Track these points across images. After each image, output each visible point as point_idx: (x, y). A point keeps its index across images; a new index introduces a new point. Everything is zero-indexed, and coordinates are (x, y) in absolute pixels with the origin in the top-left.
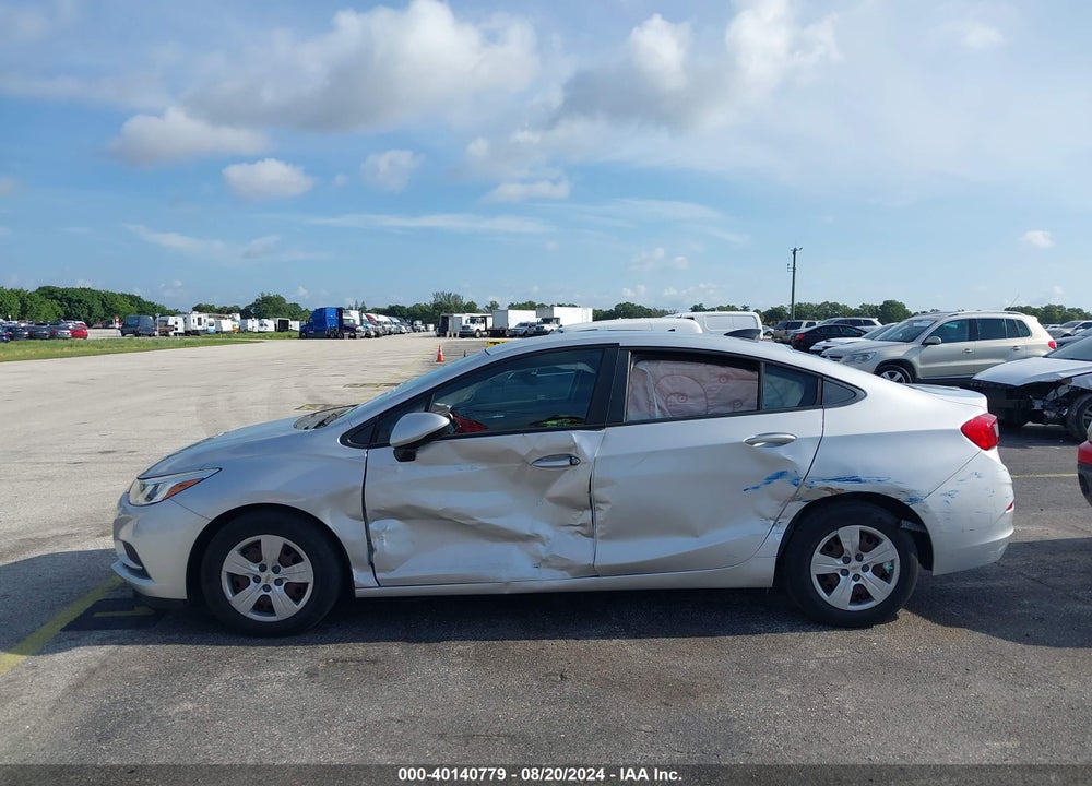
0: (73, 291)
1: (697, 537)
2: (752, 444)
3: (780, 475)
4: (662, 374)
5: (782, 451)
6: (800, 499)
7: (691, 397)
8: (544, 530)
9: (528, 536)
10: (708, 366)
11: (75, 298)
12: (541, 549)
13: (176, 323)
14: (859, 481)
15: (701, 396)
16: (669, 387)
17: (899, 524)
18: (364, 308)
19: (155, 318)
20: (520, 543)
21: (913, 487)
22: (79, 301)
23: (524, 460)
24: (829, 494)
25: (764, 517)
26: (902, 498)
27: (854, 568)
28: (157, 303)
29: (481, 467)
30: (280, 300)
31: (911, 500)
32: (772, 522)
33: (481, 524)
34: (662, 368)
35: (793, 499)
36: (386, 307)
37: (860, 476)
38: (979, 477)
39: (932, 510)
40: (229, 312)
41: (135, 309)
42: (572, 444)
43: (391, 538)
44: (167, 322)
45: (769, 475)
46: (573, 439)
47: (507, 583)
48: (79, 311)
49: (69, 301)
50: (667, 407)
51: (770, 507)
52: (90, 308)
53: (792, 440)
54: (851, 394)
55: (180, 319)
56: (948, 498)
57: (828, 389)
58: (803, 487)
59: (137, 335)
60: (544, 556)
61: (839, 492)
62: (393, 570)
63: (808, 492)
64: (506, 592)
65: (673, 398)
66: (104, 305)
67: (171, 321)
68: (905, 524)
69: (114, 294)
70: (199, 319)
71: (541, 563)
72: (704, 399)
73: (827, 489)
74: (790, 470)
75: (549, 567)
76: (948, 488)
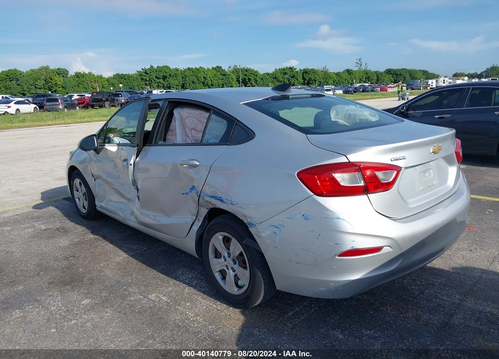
0: (399, 70)
2: (182, 165)
3: (193, 188)
6: (205, 206)
7: (200, 132)
9: (129, 199)
11: (399, 73)
13: (432, 83)
14: (222, 201)
16: (190, 125)
21: (248, 214)
23: (120, 160)
24: (212, 206)
26: (245, 221)
27: (229, 263)
31: (249, 224)
33: (116, 189)
35: (199, 205)
38: (306, 219)
39: (263, 236)
43: (101, 188)
44: (428, 82)
47: (124, 219)
49: (396, 74)
50: (192, 137)
51: (193, 209)
52: (404, 78)
53: (198, 165)
54: (246, 135)
55: (434, 81)
58: (201, 198)
59: (413, 89)
60: (132, 209)
61: (215, 206)
63: (203, 202)
65: (193, 132)
66: (411, 75)
67: (430, 82)
69: (416, 70)
70: (444, 80)
73: (210, 202)
74: (195, 185)
75: (133, 215)
76: (276, 220)
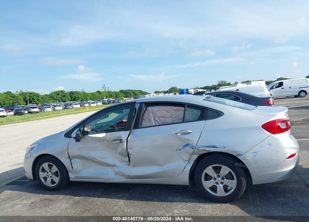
0: (127, 90)
1: (162, 166)
2: (177, 134)
3: (187, 145)
4: (156, 111)
5: (187, 137)
6: (196, 154)
7: (167, 118)
8: (118, 163)
9: (113, 165)
10: (171, 107)
12: (116, 169)
14: (216, 147)
15: (170, 117)
16: (159, 115)
17: (234, 164)
18: (198, 87)
19: (142, 96)
20: (111, 167)
21: (238, 150)
22: (128, 93)
23: (108, 141)
24: (205, 152)
25: (184, 160)
26: (234, 154)
27: (219, 180)
28: (146, 92)
29: (98, 143)
30: (176, 88)
31: (238, 155)
32: (187, 162)
33: (99, 161)
34: (156, 108)
35: (193, 154)
36: (204, 87)
37: (216, 146)
38: (270, 145)
39: (248, 159)
40: (161, 92)
41: (141, 94)
42: (120, 136)
43: (77, 164)
44: (145, 96)
45: (184, 145)
46: (120, 134)
47: (107, 179)
48: (128, 95)
49: (126, 93)
50: (160, 121)
51: (186, 157)
52: (131, 94)
53: (191, 132)
54: (218, 114)
55: (148, 96)
56: (255, 154)
57: (209, 113)
58: (196, 149)
60: (117, 171)
61: (209, 151)
62: (78, 174)
63: (198, 151)
64: (107, 182)
65: (161, 118)
66: (134, 93)
68: (236, 164)
69: (136, 90)
70: (153, 95)
71: (117, 174)
72: (172, 118)
73: (204, 150)
74: (191, 143)
75: (119, 175)
76: (254, 150)
